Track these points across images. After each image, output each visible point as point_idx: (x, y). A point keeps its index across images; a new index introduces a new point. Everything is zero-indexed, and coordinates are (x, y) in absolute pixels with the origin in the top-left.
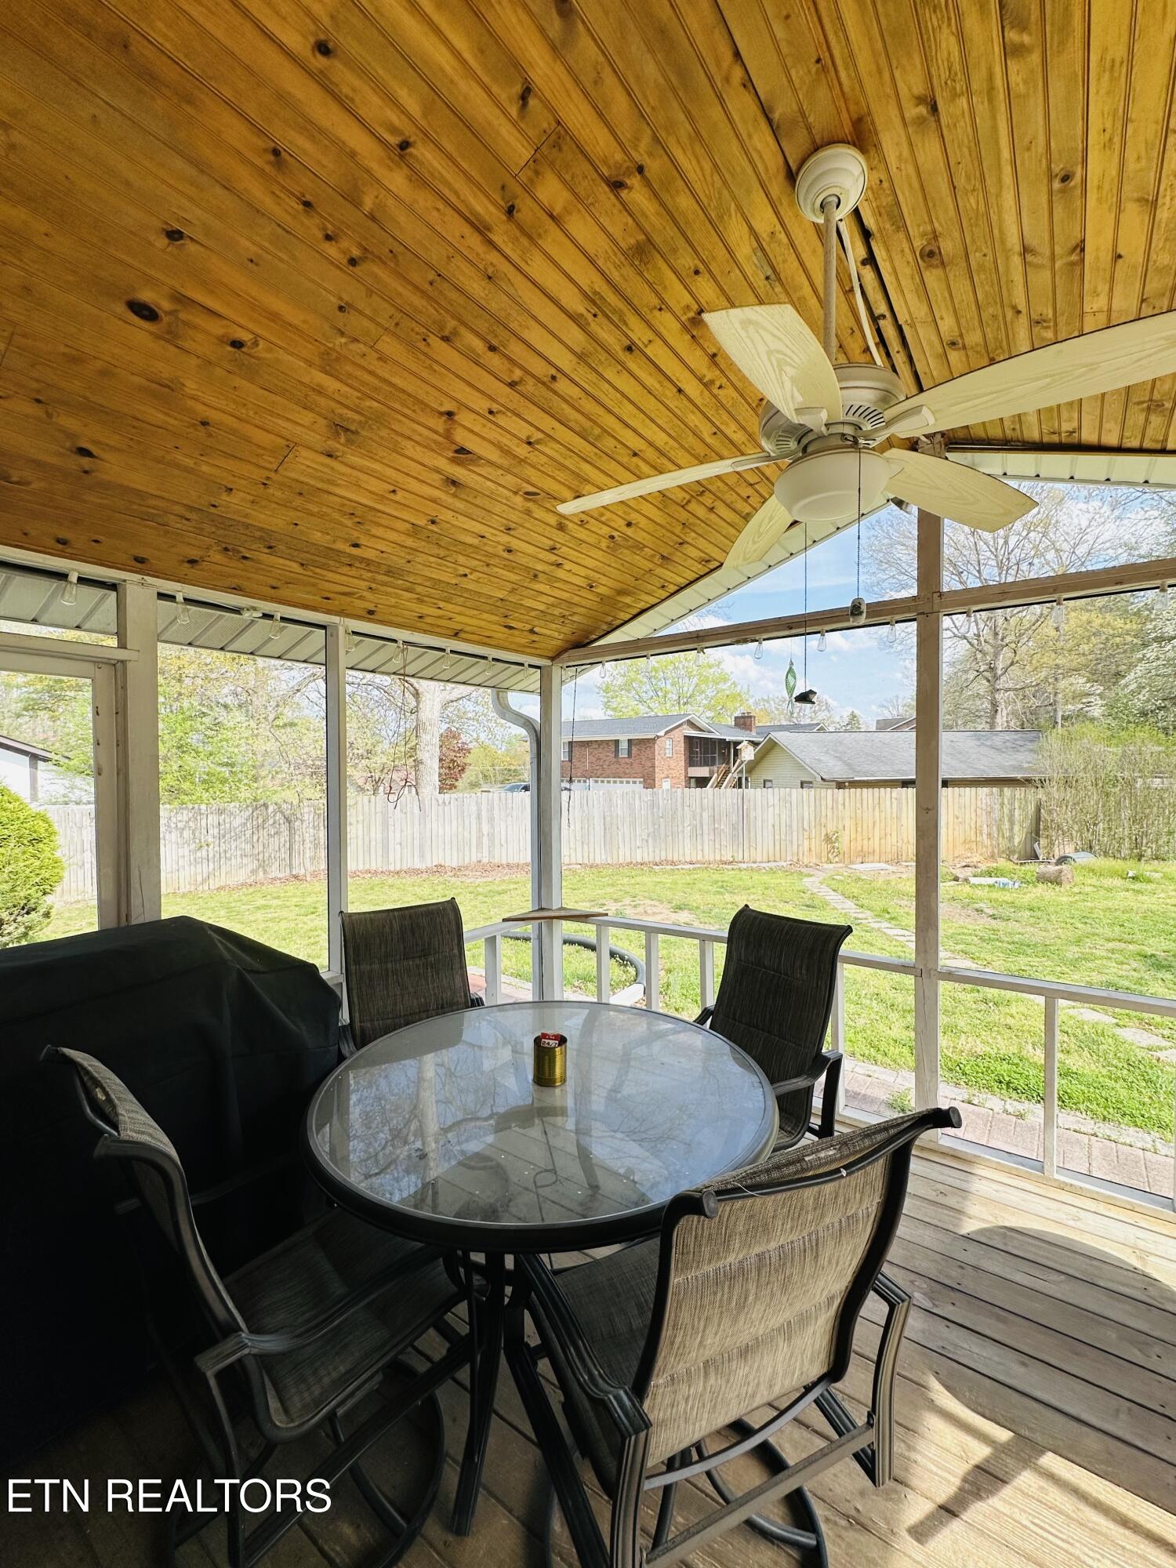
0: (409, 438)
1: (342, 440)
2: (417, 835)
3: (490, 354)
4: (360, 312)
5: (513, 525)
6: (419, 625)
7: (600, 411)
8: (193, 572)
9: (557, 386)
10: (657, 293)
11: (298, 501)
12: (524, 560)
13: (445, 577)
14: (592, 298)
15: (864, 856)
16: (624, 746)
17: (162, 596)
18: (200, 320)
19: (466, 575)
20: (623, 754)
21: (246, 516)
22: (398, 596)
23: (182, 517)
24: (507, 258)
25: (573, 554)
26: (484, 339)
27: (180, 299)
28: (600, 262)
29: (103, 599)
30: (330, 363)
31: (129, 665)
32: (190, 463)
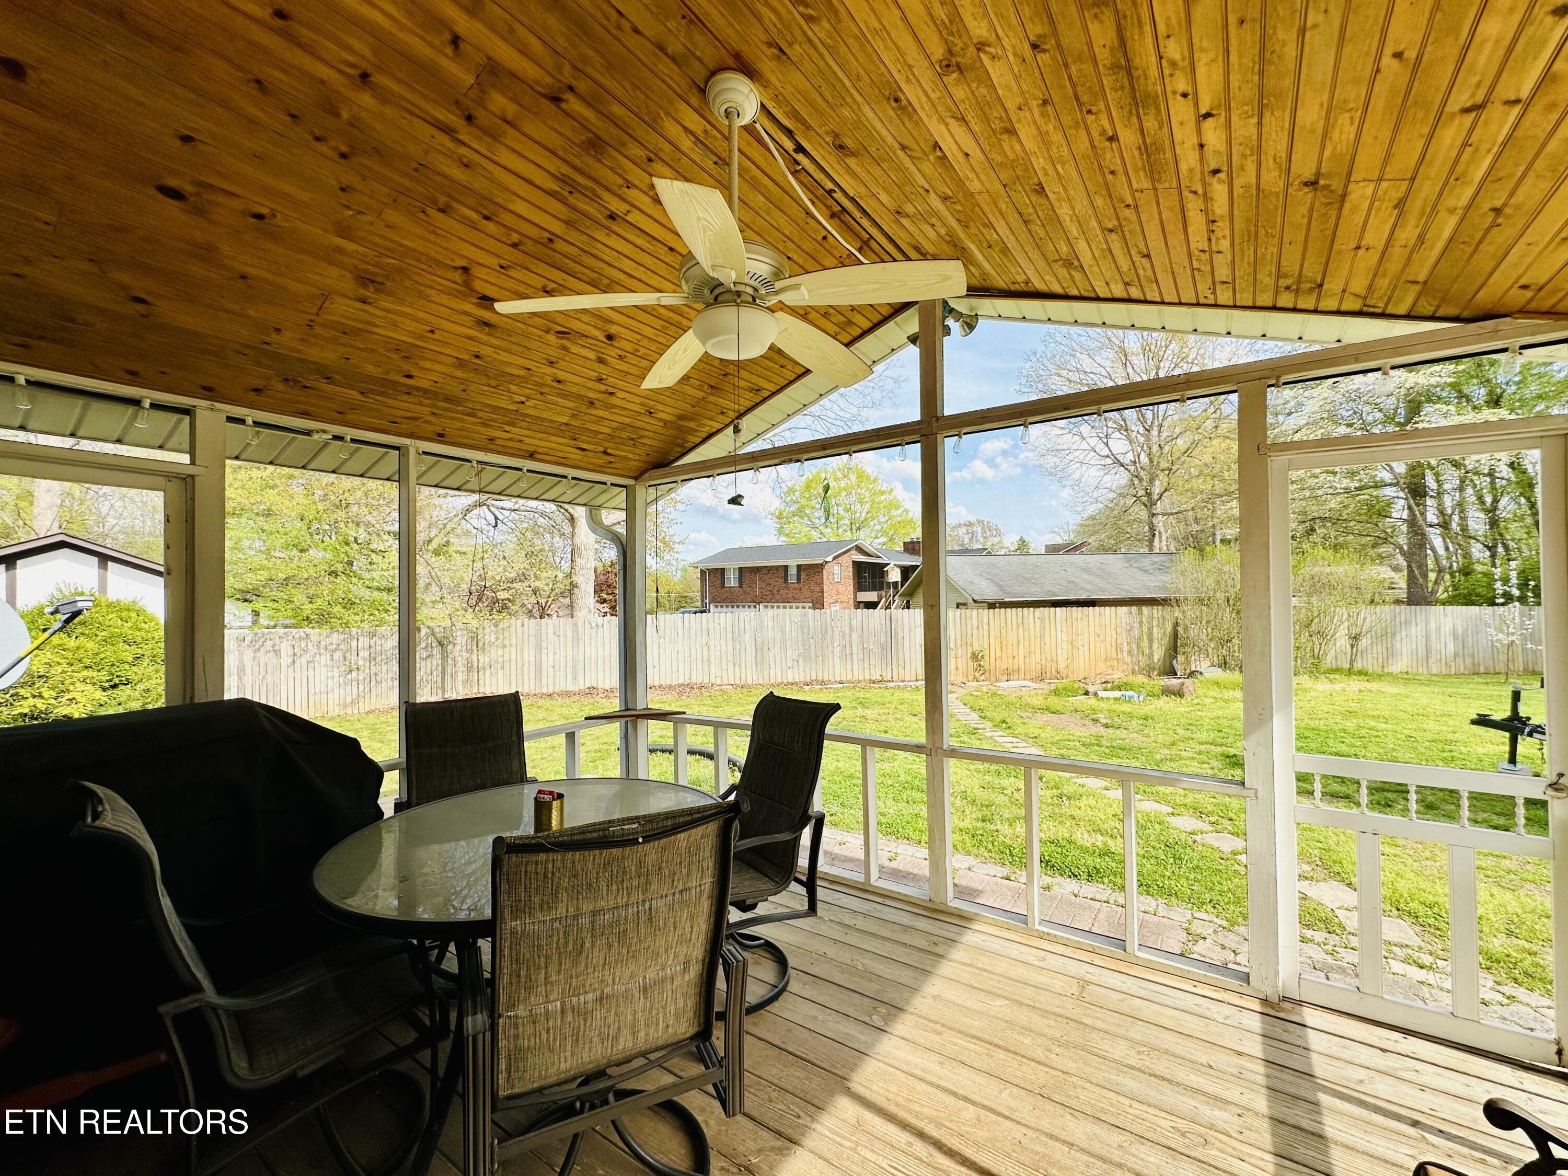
0: (432, 288)
1: (372, 289)
2: (570, 658)
3: (485, 222)
4: (360, 192)
5: (554, 360)
6: (491, 446)
7: (603, 265)
8: (261, 399)
9: (555, 246)
10: (619, 175)
11: (344, 339)
12: (574, 389)
13: (504, 404)
14: (563, 180)
15: (1009, 674)
16: (793, 571)
17: (230, 419)
18: (221, 199)
19: (523, 403)
20: (792, 579)
21: (299, 351)
22: (463, 421)
23: (239, 352)
24: (477, 151)
25: (621, 384)
26: (476, 211)
27: (201, 185)
28: (561, 153)
29: (179, 422)
30: (344, 231)
31: (197, 479)
32: (236, 307)
